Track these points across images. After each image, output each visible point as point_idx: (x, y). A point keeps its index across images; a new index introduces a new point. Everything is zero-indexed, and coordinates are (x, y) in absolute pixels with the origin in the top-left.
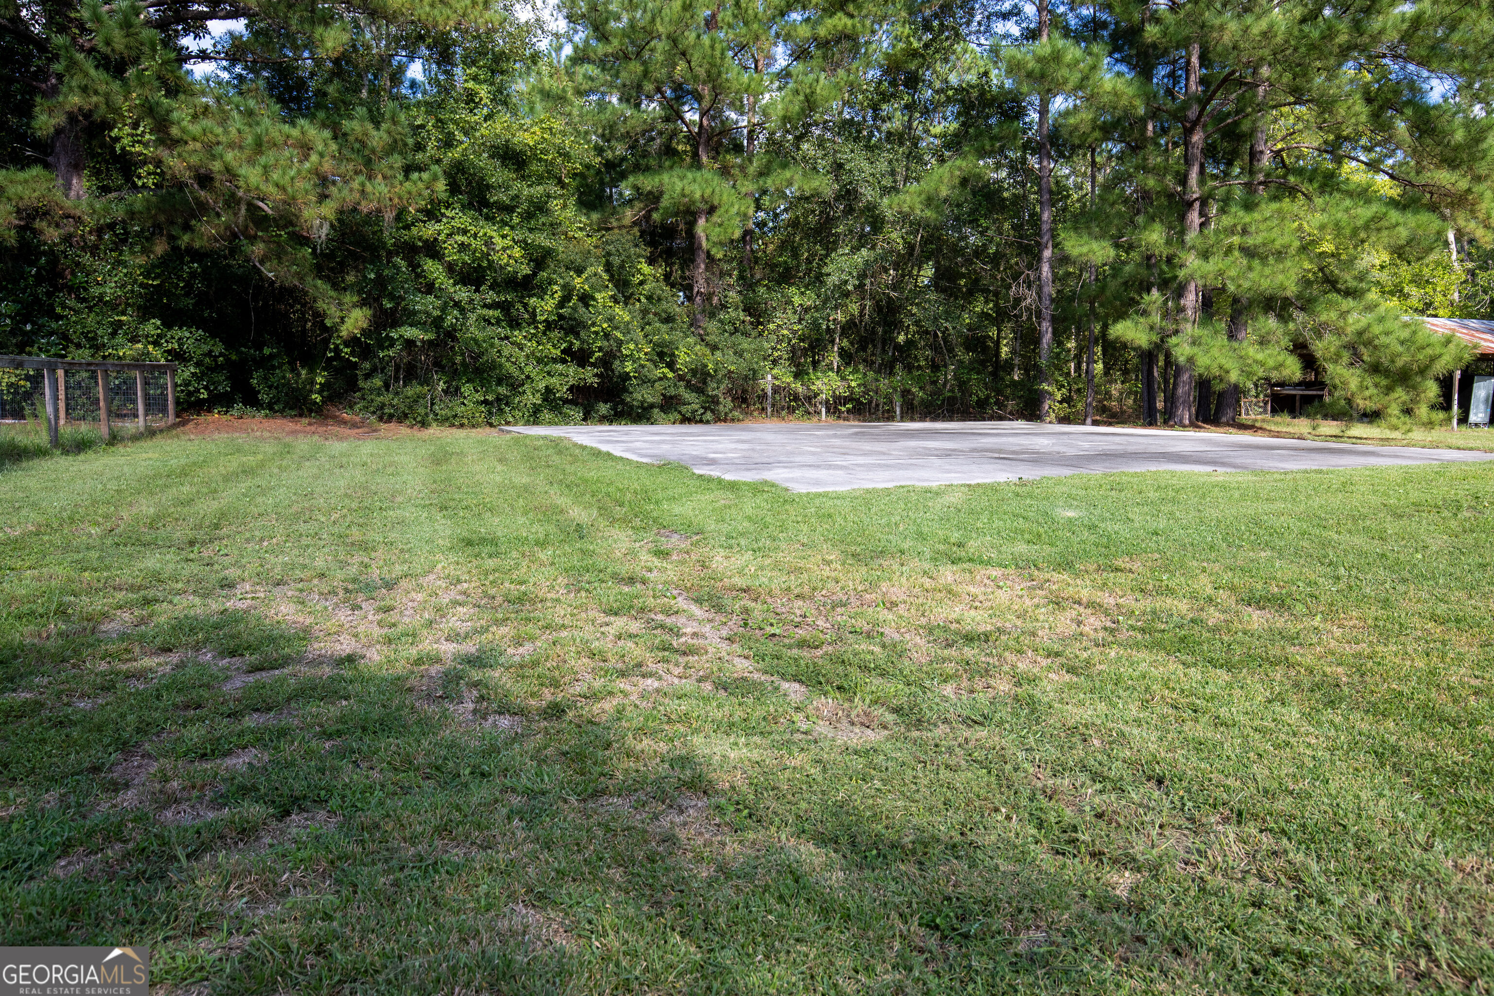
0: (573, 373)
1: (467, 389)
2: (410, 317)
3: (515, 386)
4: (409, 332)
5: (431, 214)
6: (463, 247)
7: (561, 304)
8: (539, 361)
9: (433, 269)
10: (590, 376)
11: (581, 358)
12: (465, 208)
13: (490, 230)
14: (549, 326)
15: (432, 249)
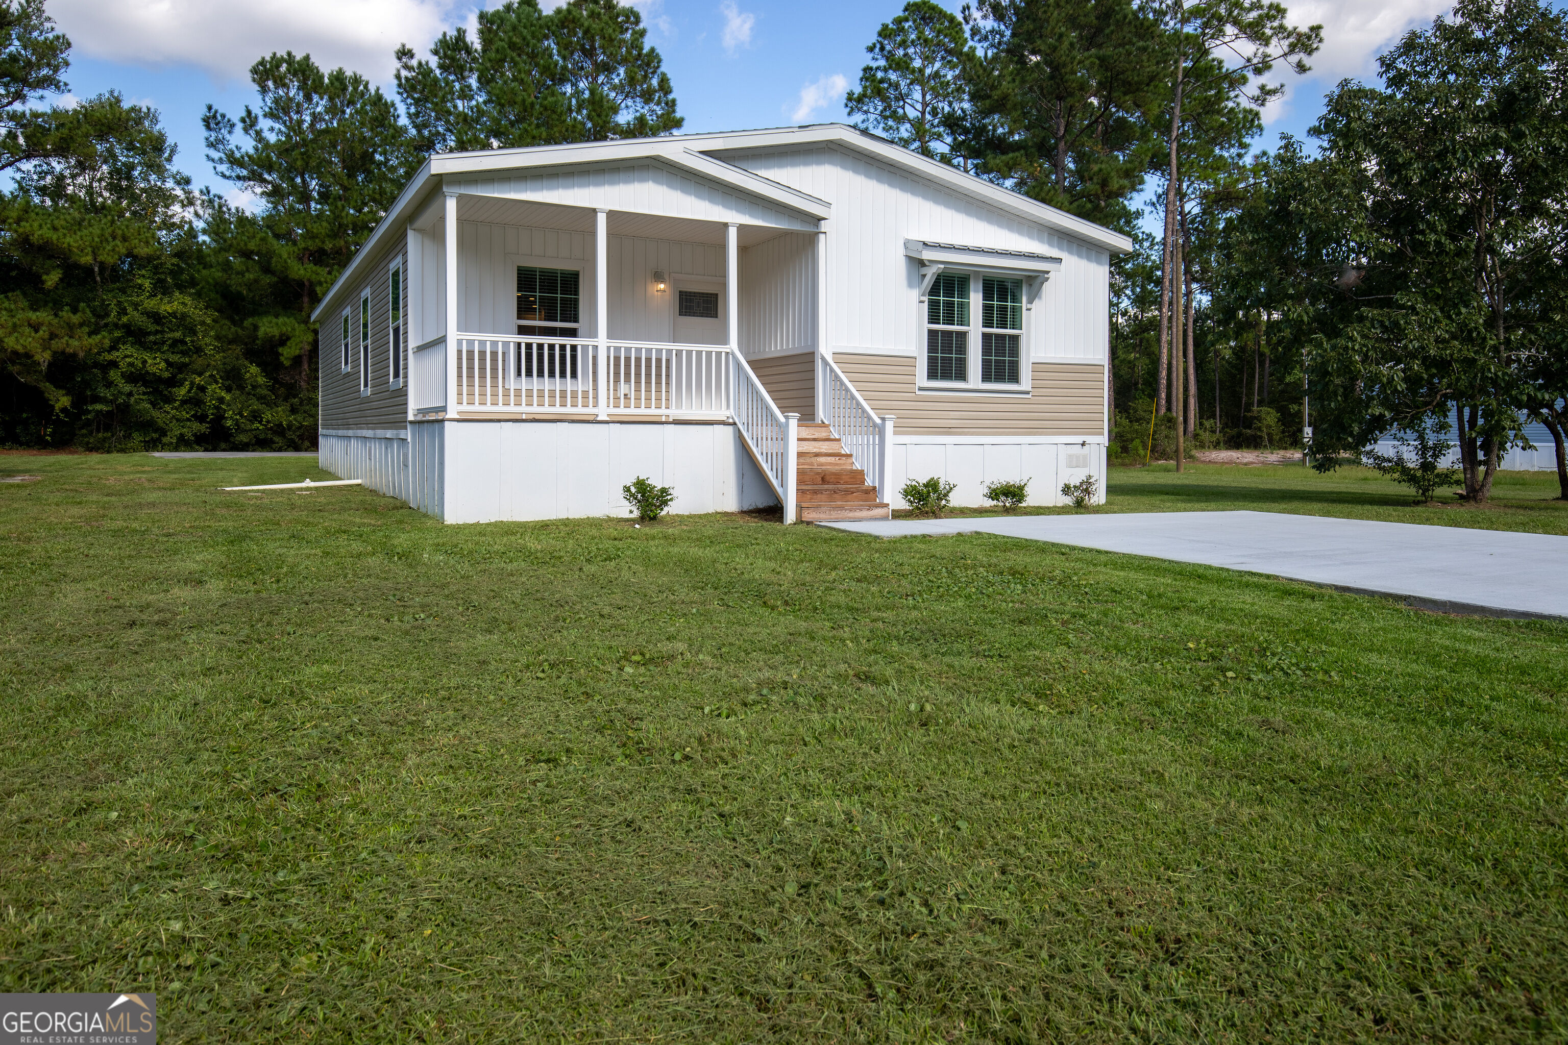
0: (197, 427)
1: (135, 435)
2: (96, 399)
3: (164, 433)
4: (99, 407)
5: (113, 348)
6: (131, 365)
7: (189, 391)
8: (178, 420)
9: (114, 375)
10: (203, 428)
11: (201, 419)
12: (133, 344)
13: (146, 356)
14: (184, 402)
15: (114, 364)
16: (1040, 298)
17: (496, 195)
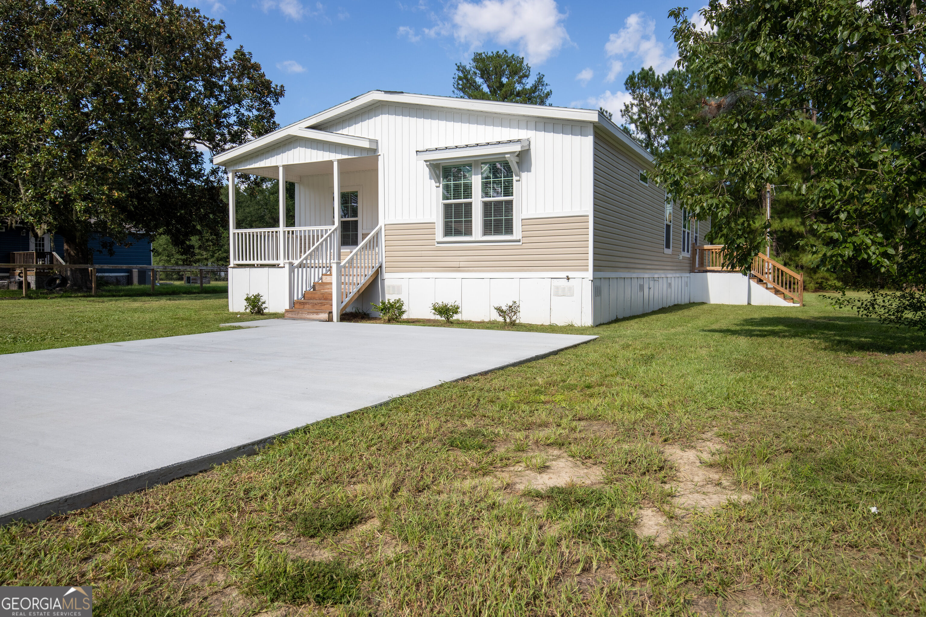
16: (529, 170)
17: (248, 167)
